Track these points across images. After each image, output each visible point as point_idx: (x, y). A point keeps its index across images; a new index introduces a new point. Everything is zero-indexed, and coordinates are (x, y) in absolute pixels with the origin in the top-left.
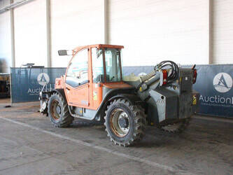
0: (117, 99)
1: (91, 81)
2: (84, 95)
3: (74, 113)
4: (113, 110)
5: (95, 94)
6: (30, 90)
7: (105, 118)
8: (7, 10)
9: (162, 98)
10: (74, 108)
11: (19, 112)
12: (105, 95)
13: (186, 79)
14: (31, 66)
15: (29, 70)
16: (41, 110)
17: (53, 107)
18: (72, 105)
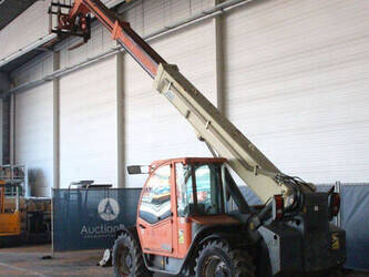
0: (212, 240)
1: (175, 214)
2: (166, 235)
3: (151, 265)
4: (206, 258)
5: (180, 233)
6: (84, 229)
7: (195, 269)
8: (47, 80)
9: (275, 238)
10: (153, 256)
11: (65, 266)
12: (194, 235)
13: (316, 208)
14: (88, 186)
15: (84, 193)
16: (101, 263)
17: (120, 256)
18: (148, 252)
